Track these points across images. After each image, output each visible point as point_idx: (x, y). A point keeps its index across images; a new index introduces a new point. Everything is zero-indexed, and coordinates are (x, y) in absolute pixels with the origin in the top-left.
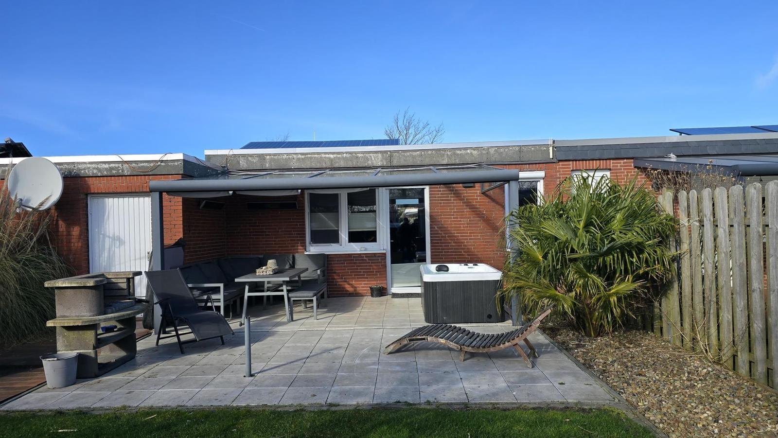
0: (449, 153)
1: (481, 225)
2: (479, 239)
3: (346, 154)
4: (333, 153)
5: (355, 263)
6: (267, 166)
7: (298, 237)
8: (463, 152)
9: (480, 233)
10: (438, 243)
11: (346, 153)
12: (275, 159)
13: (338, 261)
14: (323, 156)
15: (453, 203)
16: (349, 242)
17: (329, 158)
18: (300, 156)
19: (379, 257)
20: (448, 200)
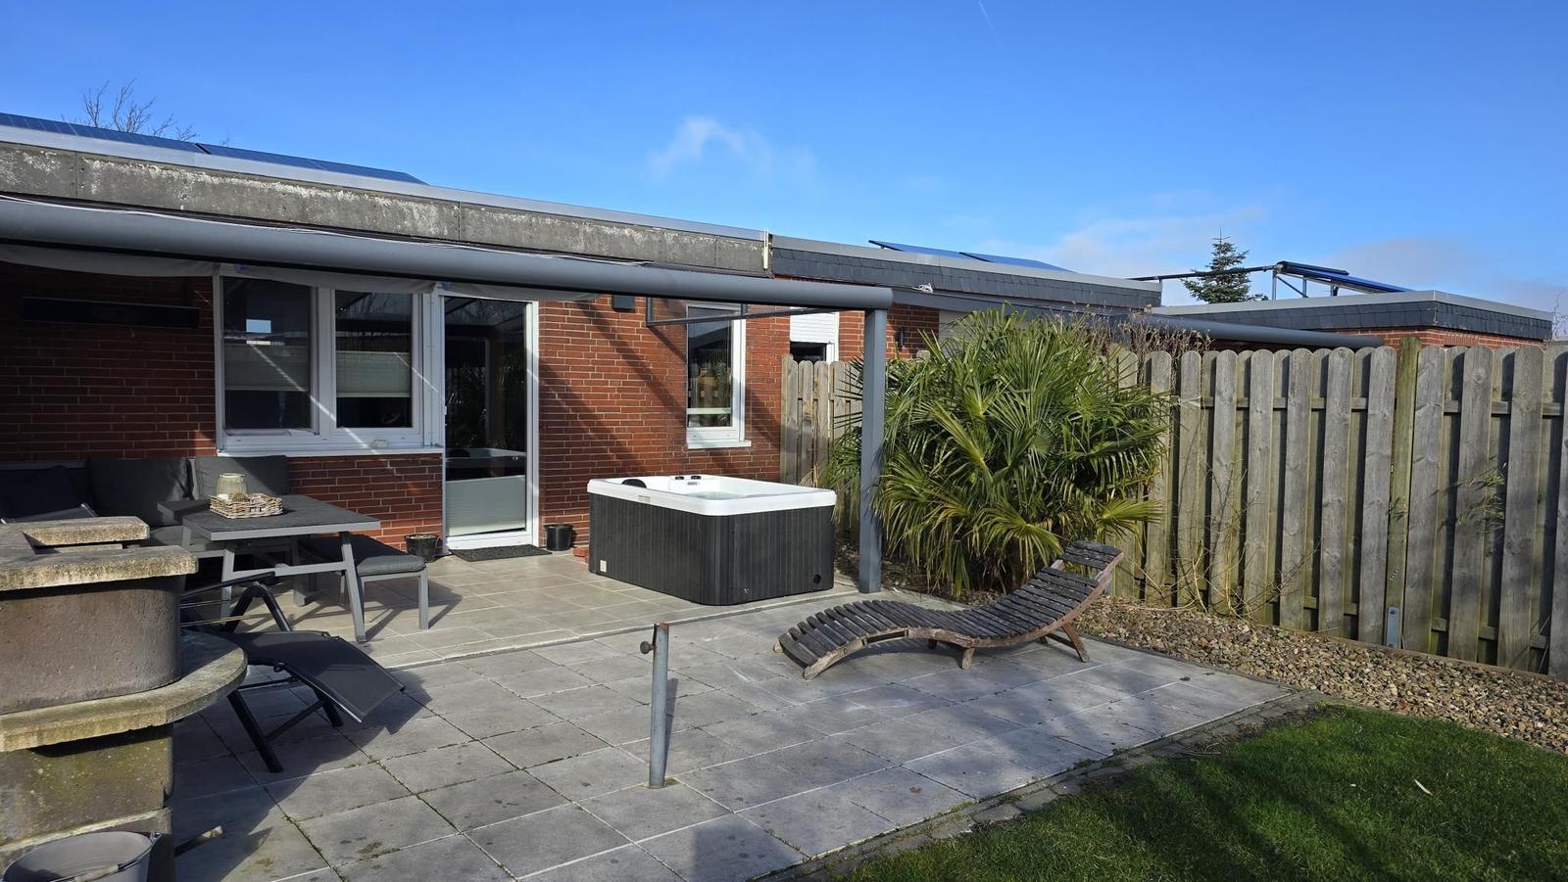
0: (588, 230)
1: (644, 392)
2: (640, 423)
3: (345, 192)
4: (308, 185)
5: (362, 480)
6: (93, 191)
7: (193, 409)
8: (615, 231)
9: (641, 410)
10: (560, 431)
11: (346, 189)
12: (121, 175)
13: (314, 474)
14: (279, 187)
15: (593, 342)
16: (338, 426)
17: (297, 197)
18: (205, 177)
19: (424, 462)
20: (582, 335)
